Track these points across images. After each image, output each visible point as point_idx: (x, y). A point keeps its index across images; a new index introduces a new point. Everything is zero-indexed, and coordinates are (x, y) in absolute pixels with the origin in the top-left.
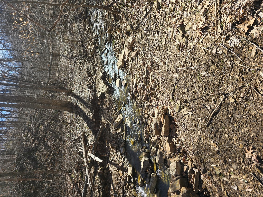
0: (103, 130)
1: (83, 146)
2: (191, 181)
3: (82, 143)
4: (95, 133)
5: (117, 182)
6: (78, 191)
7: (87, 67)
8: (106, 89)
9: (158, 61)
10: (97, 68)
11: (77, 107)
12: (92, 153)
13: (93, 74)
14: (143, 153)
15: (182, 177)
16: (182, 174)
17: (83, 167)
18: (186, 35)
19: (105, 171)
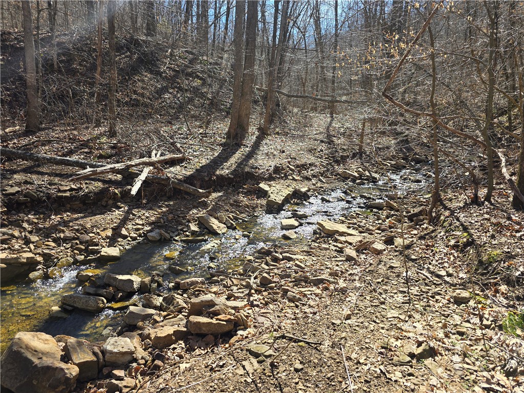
0: (194, 195)
1: (162, 158)
2: (90, 388)
3: (168, 156)
4: (189, 180)
5: (88, 226)
6: (72, 150)
7: (314, 163)
8: (275, 200)
9: (349, 303)
10: (314, 181)
11: (238, 145)
12: (149, 175)
13: (302, 175)
14: (150, 278)
15: (100, 366)
16: (105, 366)
17: (121, 159)
18: (414, 361)
19: (111, 202)
